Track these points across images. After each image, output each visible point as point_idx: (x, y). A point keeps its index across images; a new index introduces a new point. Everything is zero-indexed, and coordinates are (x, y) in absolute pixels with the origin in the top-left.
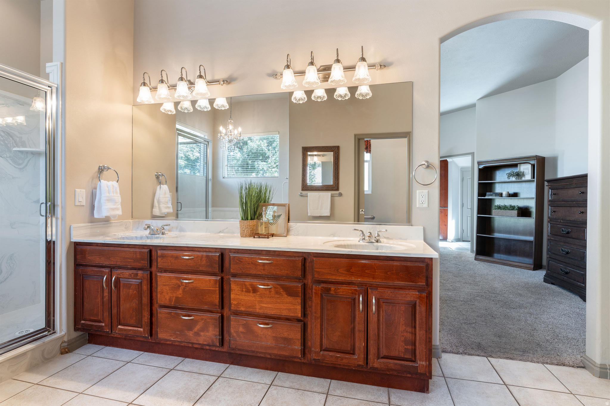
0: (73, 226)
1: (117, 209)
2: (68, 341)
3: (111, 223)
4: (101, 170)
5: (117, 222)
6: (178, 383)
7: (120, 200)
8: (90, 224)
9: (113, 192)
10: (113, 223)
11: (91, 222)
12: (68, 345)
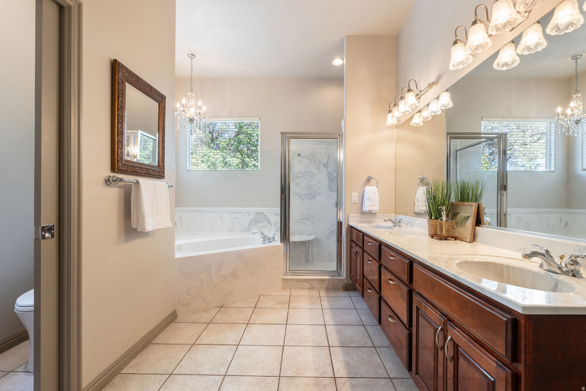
0: (350, 215)
1: (375, 206)
2: (346, 284)
3: (376, 215)
4: (369, 180)
5: (380, 215)
6: (353, 333)
7: (378, 199)
8: (360, 215)
9: (372, 194)
10: (377, 215)
11: (362, 214)
12: (346, 286)
